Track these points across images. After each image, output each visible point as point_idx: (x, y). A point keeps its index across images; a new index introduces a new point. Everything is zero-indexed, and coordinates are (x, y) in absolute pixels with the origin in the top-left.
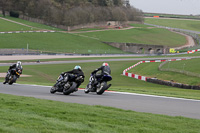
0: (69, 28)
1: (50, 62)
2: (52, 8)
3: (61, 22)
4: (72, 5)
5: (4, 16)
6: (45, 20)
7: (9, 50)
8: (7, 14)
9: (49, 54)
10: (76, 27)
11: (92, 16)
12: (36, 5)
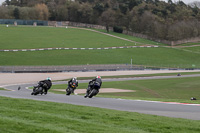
0: (173, 43)
1: (154, 77)
2: (156, 23)
3: (165, 37)
4: (175, 19)
5: (108, 32)
6: (149, 35)
7: (113, 66)
8: (111, 29)
9: (153, 69)
10: (180, 42)
11: (196, 30)
12: (140, 20)
